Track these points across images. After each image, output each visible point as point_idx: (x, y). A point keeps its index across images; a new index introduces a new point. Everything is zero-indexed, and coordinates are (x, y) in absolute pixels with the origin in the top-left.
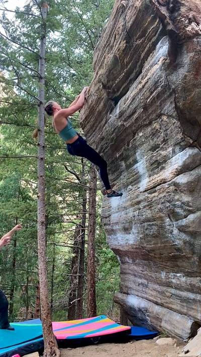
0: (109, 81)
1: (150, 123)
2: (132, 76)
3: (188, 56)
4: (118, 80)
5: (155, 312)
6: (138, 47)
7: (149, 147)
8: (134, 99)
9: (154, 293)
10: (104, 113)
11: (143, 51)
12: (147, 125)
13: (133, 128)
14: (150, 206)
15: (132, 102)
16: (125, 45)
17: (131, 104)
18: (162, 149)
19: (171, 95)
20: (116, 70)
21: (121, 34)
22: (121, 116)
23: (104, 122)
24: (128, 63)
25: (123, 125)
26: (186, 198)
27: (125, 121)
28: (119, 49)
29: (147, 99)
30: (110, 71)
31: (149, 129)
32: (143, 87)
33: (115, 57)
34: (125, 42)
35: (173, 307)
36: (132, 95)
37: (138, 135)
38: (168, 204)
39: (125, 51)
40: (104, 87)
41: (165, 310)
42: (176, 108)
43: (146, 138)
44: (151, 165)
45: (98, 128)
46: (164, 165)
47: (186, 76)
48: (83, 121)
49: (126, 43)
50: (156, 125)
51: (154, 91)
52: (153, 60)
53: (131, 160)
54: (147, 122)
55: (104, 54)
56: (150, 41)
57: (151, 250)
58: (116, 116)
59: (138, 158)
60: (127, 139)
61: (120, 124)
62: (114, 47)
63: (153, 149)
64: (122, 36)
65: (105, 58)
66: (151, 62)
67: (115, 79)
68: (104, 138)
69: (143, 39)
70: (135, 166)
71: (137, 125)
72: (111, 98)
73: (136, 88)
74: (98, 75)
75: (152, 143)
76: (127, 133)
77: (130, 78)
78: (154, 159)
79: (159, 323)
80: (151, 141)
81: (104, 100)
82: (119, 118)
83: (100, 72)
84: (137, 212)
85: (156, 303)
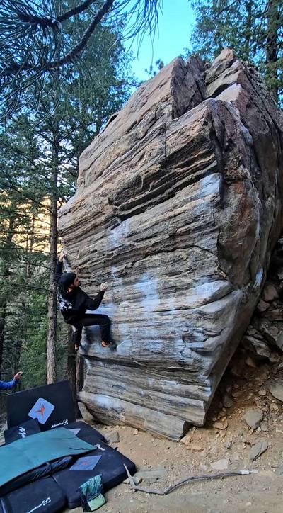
0: (120, 198)
1: (174, 250)
2: (154, 200)
3: (235, 197)
4: (133, 199)
5: (134, 412)
6: (175, 175)
7: (165, 272)
8: (155, 224)
9: (135, 395)
10: (102, 227)
11: (179, 180)
12: (169, 251)
13: (147, 251)
14: (158, 326)
15: (153, 226)
16: (158, 169)
17: (150, 227)
18: (185, 276)
19: (214, 231)
20: (134, 190)
21: (154, 157)
22: (132, 236)
23: (99, 235)
24: (153, 187)
25: (134, 246)
26: (209, 325)
27: (137, 241)
28: (148, 172)
29: (178, 228)
30: (124, 189)
31: (171, 255)
32: (175, 216)
33: (138, 178)
34: (159, 166)
35: (158, 408)
36: (154, 220)
37: (151, 257)
38: (186, 329)
39: (155, 176)
40: (110, 202)
41: (147, 410)
42: (218, 244)
44: (166, 288)
45: (87, 240)
46: (184, 292)
47: (233, 216)
48: (66, 229)
49: (161, 167)
50: (181, 253)
51: (191, 223)
52: (196, 193)
53: (133, 278)
54: (171, 248)
55: (118, 170)
56: (194, 173)
57: (143, 362)
58: (123, 234)
59: (144, 278)
60: (133, 259)
61: (128, 243)
62: (139, 167)
63: (171, 274)
64: (156, 159)
65: (119, 173)
66: (192, 195)
67: (129, 198)
68: (96, 251)
69: (185, 169)
70: (138, 285)
71: (153, 249)
72: (117, 216)
73: (162, 214)
74: (103, 188)
75: (170, 268)
76: (137, 253)
77: (150, 201)
78: (171, 284)
79: (138, 421)
80: (170, 266)
81: (106, 215)
82: (127, 237)
83: (106, 186)
84: (136, 329)
85: (135, 404)
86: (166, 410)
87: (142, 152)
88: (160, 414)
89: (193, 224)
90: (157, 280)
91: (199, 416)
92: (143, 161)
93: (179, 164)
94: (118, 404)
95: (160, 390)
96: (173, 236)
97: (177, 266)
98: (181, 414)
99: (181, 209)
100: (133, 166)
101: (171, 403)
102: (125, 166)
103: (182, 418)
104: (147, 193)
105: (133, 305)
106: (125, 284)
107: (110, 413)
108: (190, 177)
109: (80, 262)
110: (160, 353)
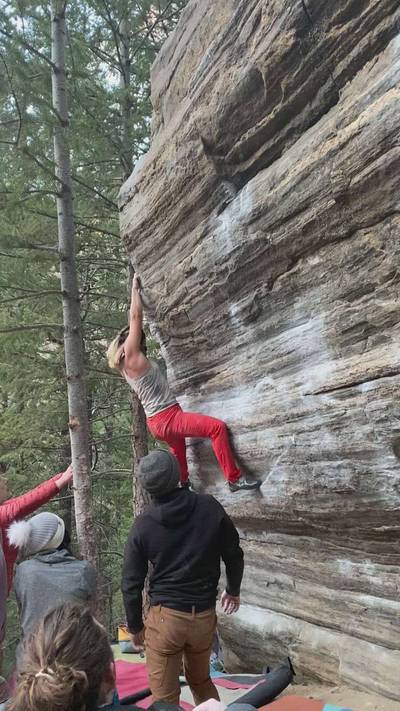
0: (226, 134)
1: (351, 234)
2: (297, 121)
4: (253, 130)
6: (331, 45)
7: (340, 291)
8: (304, 177)
9: (314, 603)
10: (200, 211)
11: (342, 57)
12: (339, 239)
13: (294, 247)
14: (337, 425)
15: (299, 183)
16: (292, 41)
17: (293, 188)
18: (385, 294)
20: (250, 107)
21: (281, 14)
22: (258, 218)
24: (289, 90)
25: (266, 241)
27: (271, 229)
28: (271, 54)
29: (352, 175)
30: (231, 110)
31: (345, 248)
32: (342, 146)
33: (254, 74)
34: (293, 32)
35: (370, 632)
36: (300, 167)
37: (306, 262)
39: (289, 59)
40: (209, 148)
41: (345, 637)
43: (334, 269)
44: (344, 332)
45: (176, 248)
46: (386, 333)
48: (134, 232)
49: (297, 35)
50: (367, 239)
51: (378, 155)
52: (382, 78)
53: (273, 320)
54: (342, 231)
55: (214, 69)
56: (372, 28)
57: (320, 518)
58: (241, 220)
59: (298, 316)
60: (269, 274)
61: (253, 237)
62: (252, 49)
63: (351, 295)
64: (284, 17)
65: (216, 77)
66: (375, 84)
67: (244, 128)
68: (194, 270)
69: (350, 24)
70: (286, 335)
71: (307, 240)
72: (227, 178)
73: (315, 149)
74: (191, 120)
75: (349, 280)
76: (273, 257)
77: (288, 127)
78: (354, 319)
79: (327, 666)
80: (347, 277)
81: (204, 181)
82: (251, 223)
83: (197, 114)
84: (292, 438)
85: (318, 624)
86: (385, 636)
87: (255, 12)
88: (373, 646)
89: (384, 157)
90: (324, 314)
92: (259, 32)
93: (335, 15)
94: (280, 624)
96: (344, 199)
97: (362, 273)
99: (354, 125)
100: (242, 50)
101: (394, 618)
102: (225, 56)
104: (279, 107)
105: (282, 384)
106: (262, 336)
107: (269, 647)
108: (365, 41)
109: (170, 301)
110: (350, 492)
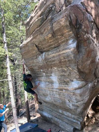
0: (39, 45)
1: (61, 67)
4: (44, 46)
5: (56, 120)
6: (58, 38)
7: (60, 74)
11: (60, 40)
14: (59, 94)
15: (53, 57)
20: (44, 42)
21: (49, 31)
22: (46, 60)
23: (35, 58)
24: (51, 42)
29: (62, 60)
30: (40, 42)
35: (64, 121)
37: (54, 68)
39: (51, 38)
40: (36, 46)
42: (78, 68)
43: (59, 71)
44: (61, 81)
49: (52, 35)
59: (53, 75)
65: (37, 35)
70: (51, 77)
74: (33, 41)
87: (44, 28)
89: (67, 59)
90: (57, 77)
91: (79, 127)
92: (45, 32)
93: (59, 34)
95: (64, 115)
96: (60, 62)
97: (63, 73)
98: (72, 125)
99: (62, 52)
100: (42, 33)
101: (68, 120)
102: (39, 33)
103: (72, 126)
104: (49, 44)
105: (50, 84)
106: (46, 76)
107: (48, 119)
108: (64, 39)
109: (30, 66)
